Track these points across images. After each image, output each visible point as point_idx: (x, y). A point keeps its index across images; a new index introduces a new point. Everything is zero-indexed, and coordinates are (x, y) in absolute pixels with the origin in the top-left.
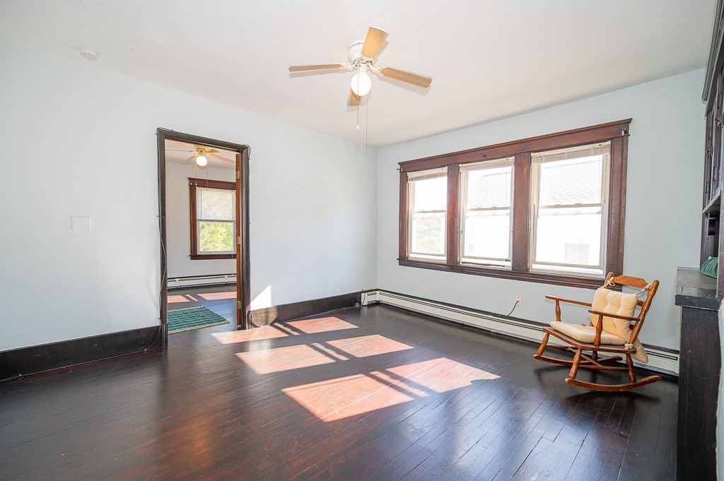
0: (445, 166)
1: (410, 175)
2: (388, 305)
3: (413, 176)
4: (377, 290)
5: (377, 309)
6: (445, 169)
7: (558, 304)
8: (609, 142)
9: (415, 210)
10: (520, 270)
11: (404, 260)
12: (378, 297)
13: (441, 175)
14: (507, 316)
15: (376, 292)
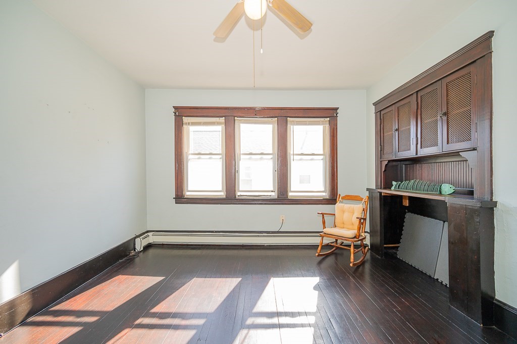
0: (222, 117)
1: (185, 120)
2: (163, 244)
3: (189, 121)
4: (148, 232)
5: (151, 251)
6: (222, 120)
7: (323, 218)
8: (328, 119)
9: (190, 152)
10: (282, 198)
11: (180, 198)
12: (152, 239)
13: (219, 124)
14: (278, 232)
15: (149, 234)
